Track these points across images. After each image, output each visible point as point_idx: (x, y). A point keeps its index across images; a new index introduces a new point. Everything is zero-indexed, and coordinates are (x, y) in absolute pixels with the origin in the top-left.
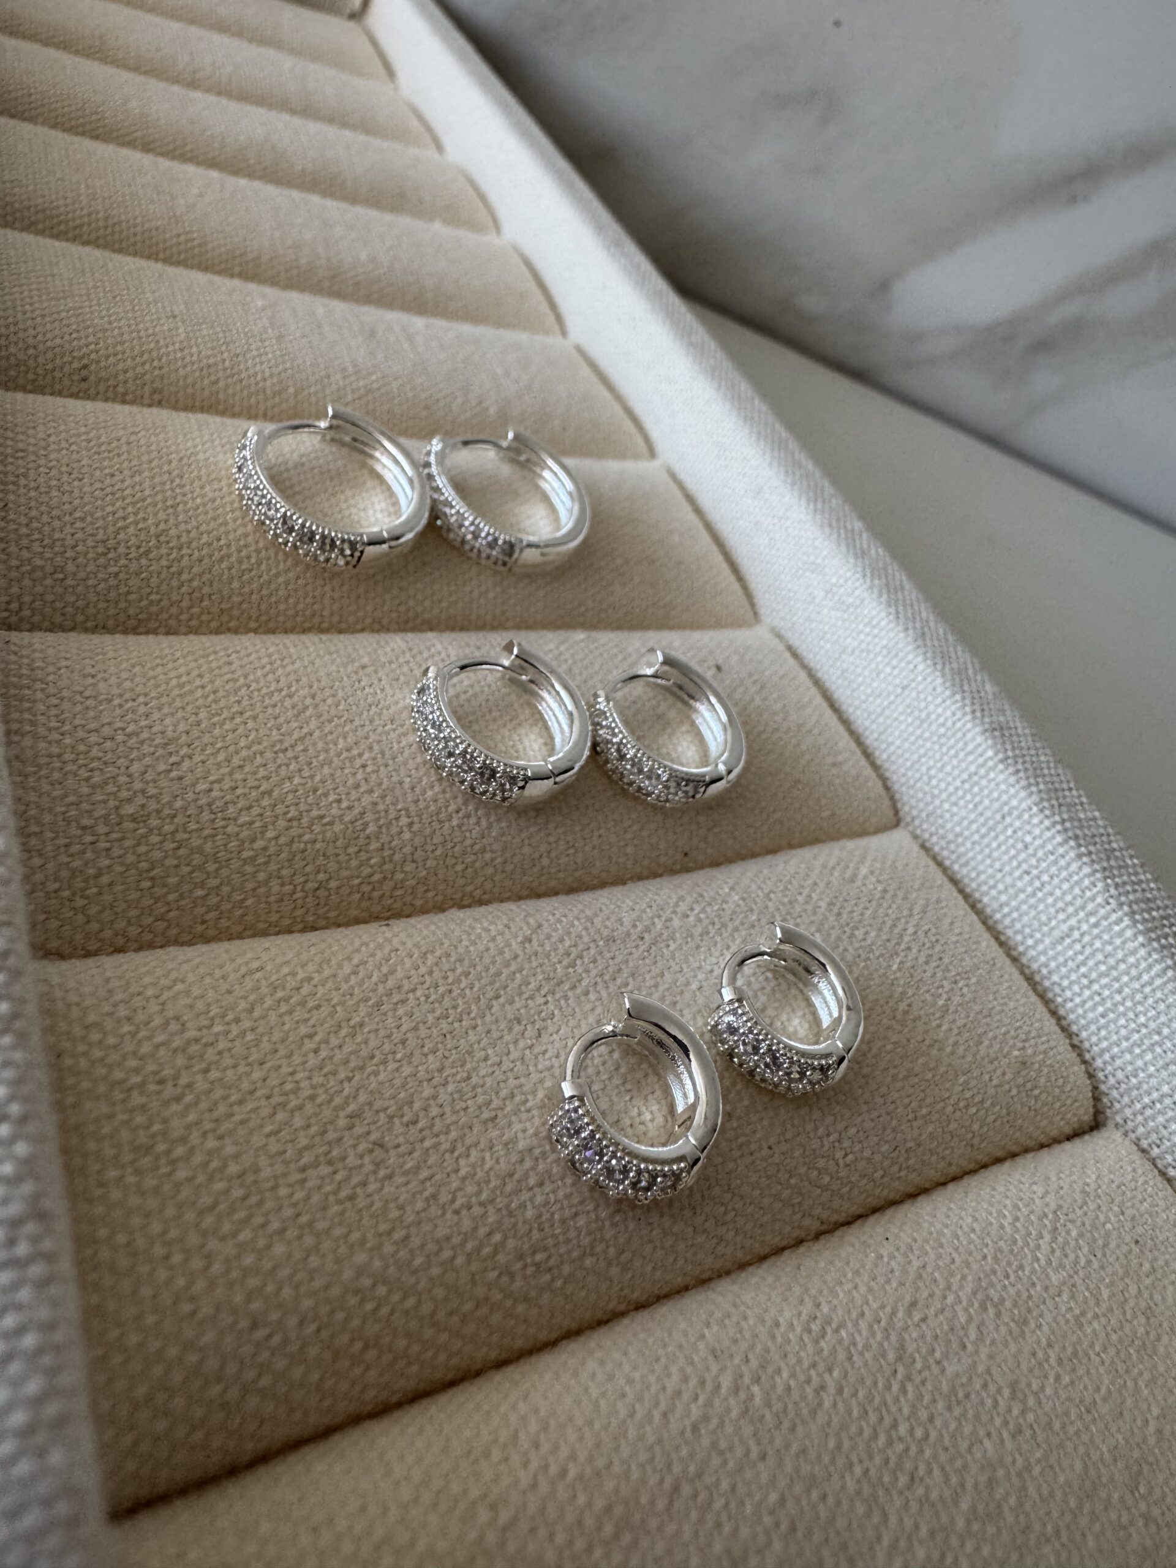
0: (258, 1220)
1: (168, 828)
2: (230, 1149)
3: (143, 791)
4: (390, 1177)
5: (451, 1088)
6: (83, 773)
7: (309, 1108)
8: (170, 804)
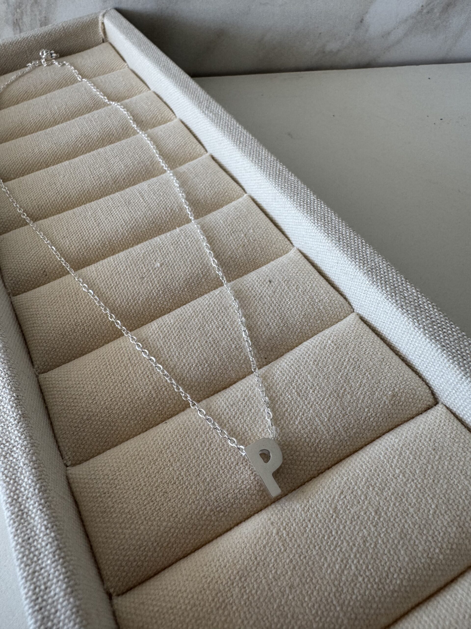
0: (135, 522)
1: (97, 418)
2: (125, 506)
3: (87, 411)
4: (170, 500)
5: (184, 470)
6: (71, 412)
7: (145, 489)
8: (96, 411)
